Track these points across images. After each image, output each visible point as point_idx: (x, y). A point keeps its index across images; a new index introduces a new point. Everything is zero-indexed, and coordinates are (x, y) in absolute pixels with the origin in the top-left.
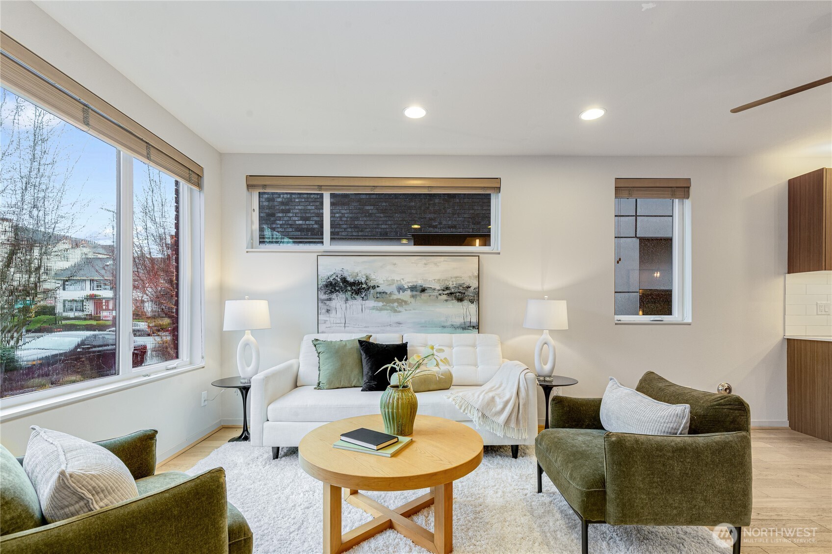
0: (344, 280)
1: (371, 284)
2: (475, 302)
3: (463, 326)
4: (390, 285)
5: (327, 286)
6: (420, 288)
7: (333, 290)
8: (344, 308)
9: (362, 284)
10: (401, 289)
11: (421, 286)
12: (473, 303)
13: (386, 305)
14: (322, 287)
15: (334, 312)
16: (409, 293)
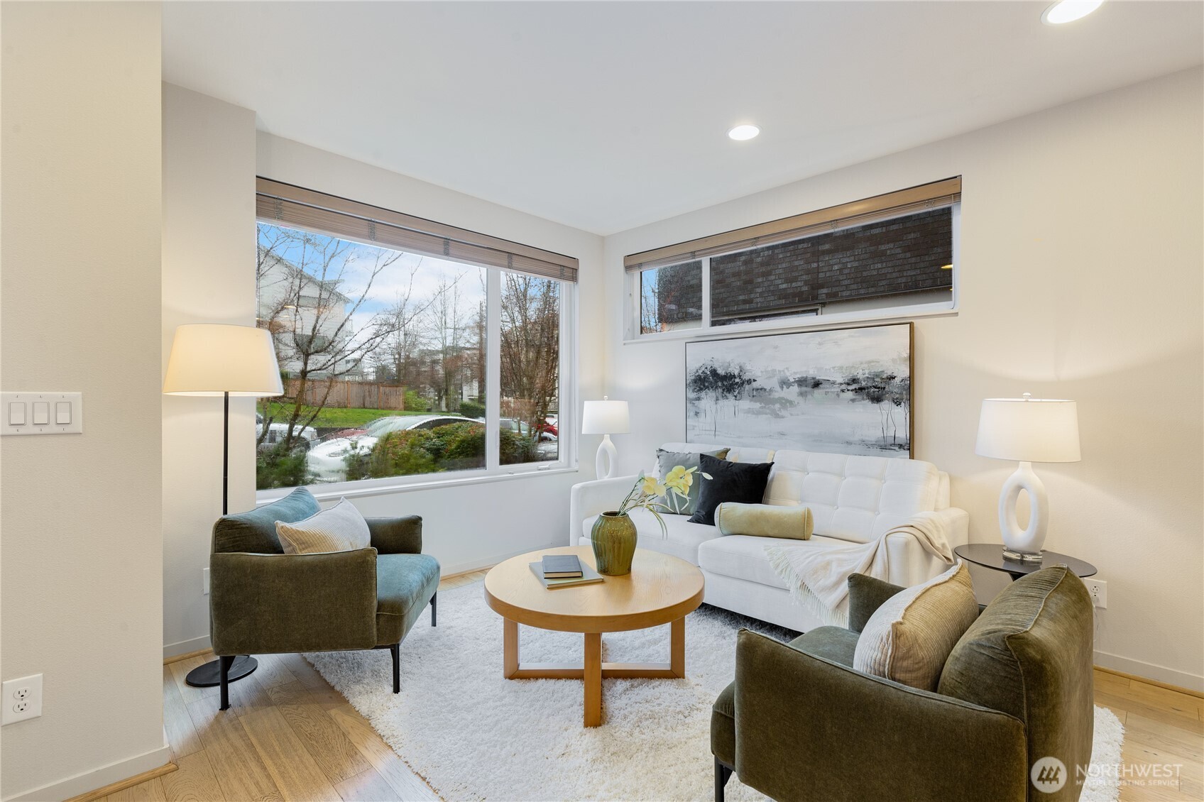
0: (714, 372)
1: (746, 377)
2: (903, 404)
3: (882, 443)
4: (770, 377)
5: (695, 381)
6: (812, 381)
7: (702, 387)
8: (714, 411)
9: (735, 378)
10: (785, 383)
11: (813, 378)
12: (900, 404)
13: (765, 407)
14: (690, 383)
15: (703, 415)
16: (795, 388)
